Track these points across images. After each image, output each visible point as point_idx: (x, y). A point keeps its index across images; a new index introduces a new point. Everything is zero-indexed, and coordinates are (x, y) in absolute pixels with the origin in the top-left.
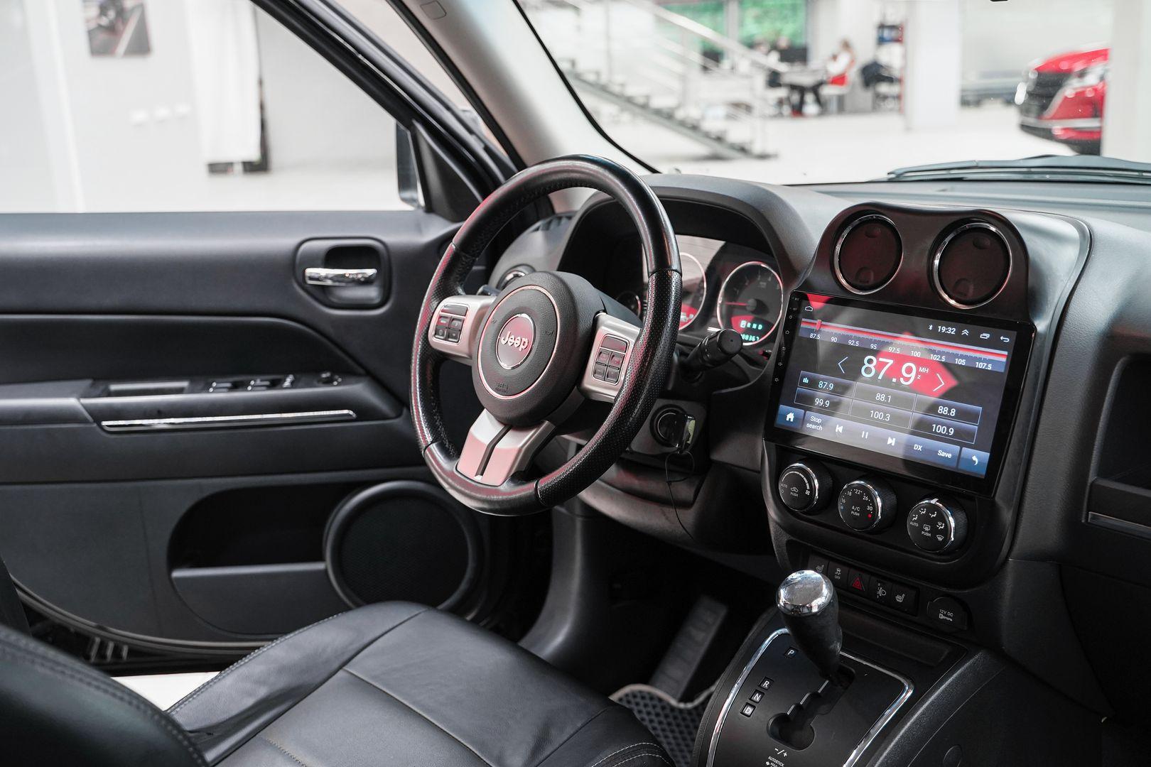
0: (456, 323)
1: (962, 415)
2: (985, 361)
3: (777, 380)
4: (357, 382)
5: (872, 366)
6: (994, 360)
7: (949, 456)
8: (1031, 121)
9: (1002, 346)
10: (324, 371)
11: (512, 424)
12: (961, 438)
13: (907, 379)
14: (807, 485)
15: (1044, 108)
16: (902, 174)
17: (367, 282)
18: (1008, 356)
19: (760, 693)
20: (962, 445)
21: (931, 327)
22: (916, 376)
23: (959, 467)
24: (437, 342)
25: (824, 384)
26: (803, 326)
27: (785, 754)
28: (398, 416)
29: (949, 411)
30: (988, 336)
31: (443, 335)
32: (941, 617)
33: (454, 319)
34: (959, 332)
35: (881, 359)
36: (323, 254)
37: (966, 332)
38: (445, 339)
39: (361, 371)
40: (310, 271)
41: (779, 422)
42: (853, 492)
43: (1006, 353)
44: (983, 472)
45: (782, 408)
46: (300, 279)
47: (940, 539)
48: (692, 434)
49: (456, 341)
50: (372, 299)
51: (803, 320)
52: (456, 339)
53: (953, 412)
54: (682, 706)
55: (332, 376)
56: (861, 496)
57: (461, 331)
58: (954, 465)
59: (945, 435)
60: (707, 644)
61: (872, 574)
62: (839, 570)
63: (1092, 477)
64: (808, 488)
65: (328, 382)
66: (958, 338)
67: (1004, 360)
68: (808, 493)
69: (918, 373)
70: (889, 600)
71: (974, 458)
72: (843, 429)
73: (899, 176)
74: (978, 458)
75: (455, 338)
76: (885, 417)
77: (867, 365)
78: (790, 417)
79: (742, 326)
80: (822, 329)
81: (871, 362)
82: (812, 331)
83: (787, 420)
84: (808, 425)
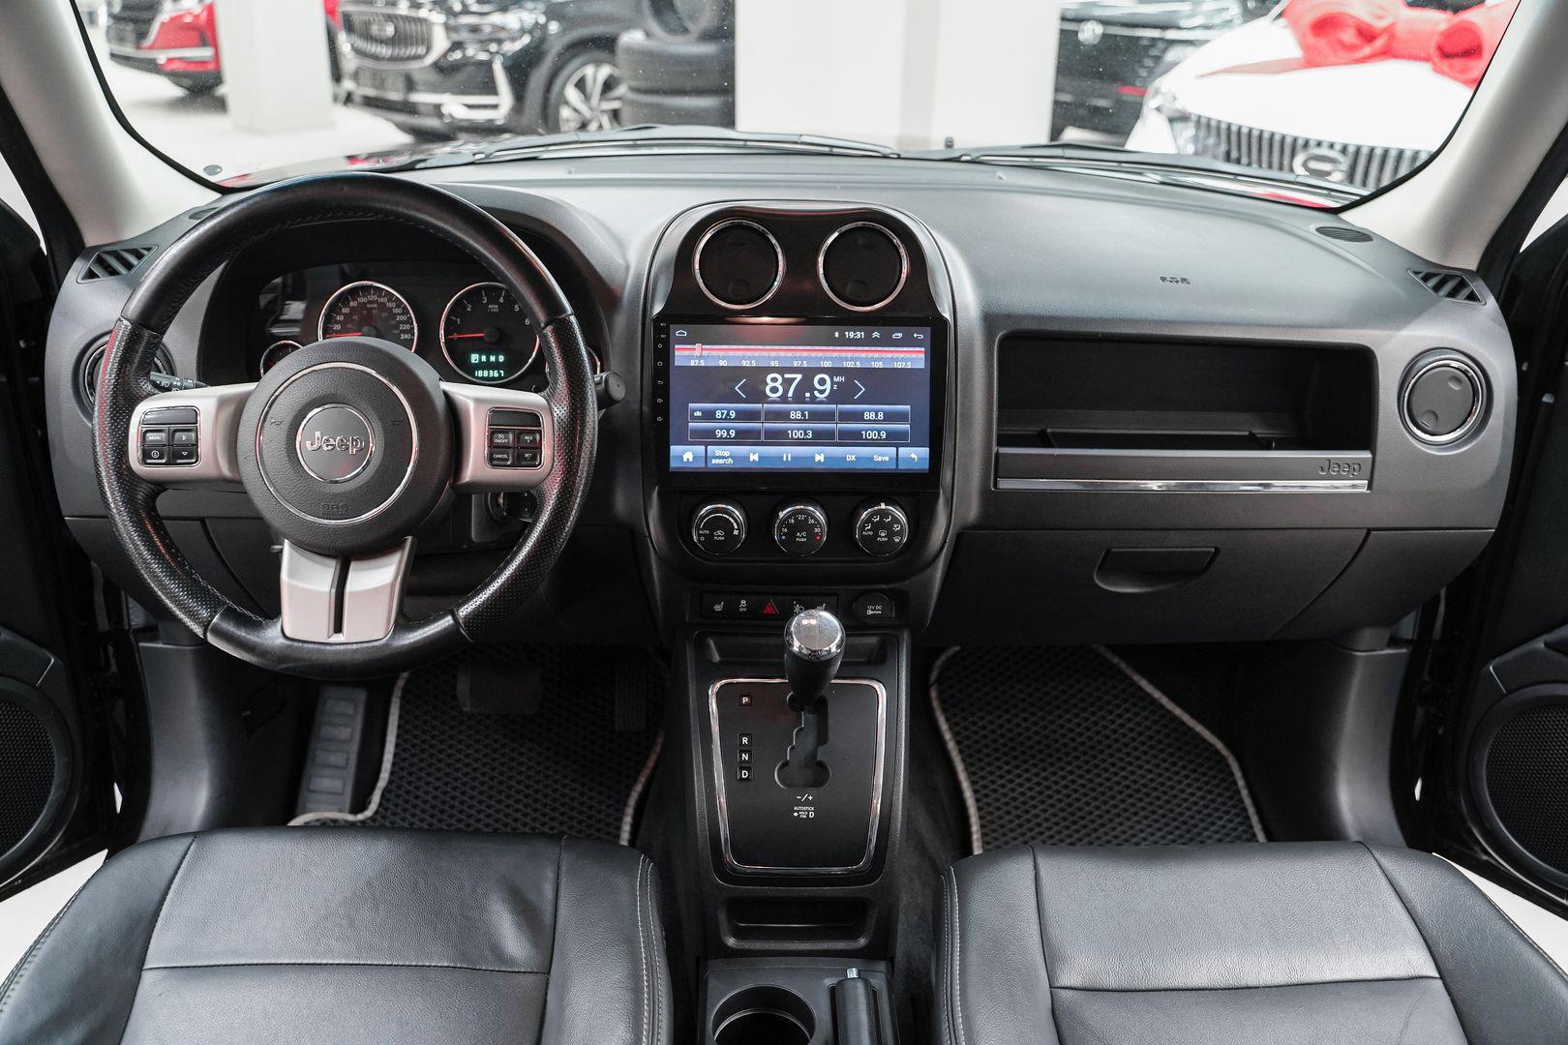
0: (184, 436)
1: (890, 417)
2: (903, 360)
3: (659, 419)
5: (777, 384)
6: (913, 358)
7: (887, 459)
8: (128, 50)
9: (916, 343)
11: (346, 554)
12: (894, 439)
13: (822, 392)
14: (735, 525)
15: (141, 35)
18: (926, 353)
19: (745, 752)
20: (897, 446)
21: (837, 334)
22: (832, 386)
23: (900, 467)
25: (722, 414)
26: (677, 353)
27: (810, 798)
29: (877, 416)
30: (900, 335)
31: (160, 459)
32: (870, 612)
33: (176, 431)
34: (868, 335)
35: (786, 376)
37: (876, 334)
38: (168, 464)
41: (674, 464)
42: (796, 519)
43: (923, 349)
44: (926, 466)
45: (675, 449)
47: (897, 540)
49: (194, 461)
51: (676, 346)
52: (192, 458)
53: (881, 416)
56: (806, 520)
57: (196, 445)
58: (894, 467)
59: (877, 439)
61: (784, 594)
62: (743, 602)
63: (995, 449)
64: (736, 527)
66: (868, 342)
67: (922, 356)
68: (736, 532)
69: (833, 383)
71: (913, 456)
72: (759, 457)
74: (916, 456)
75: (190, 456)
76: (806, 434)
77: (771, 384)
78: (688, 456)
79: (473, 361)
80: (705, 353)
81: (774, 380)
82: (693, 357)
83: (685, 460)
84: (714, 461)
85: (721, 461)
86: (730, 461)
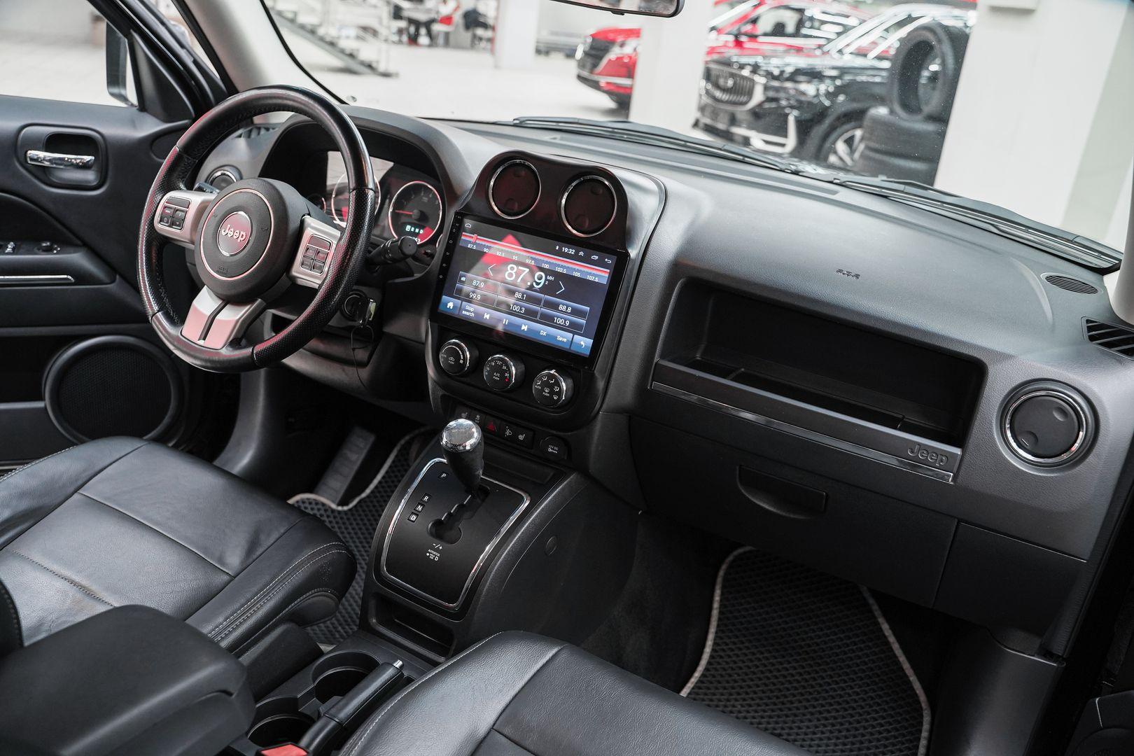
0: (180, 214)
1: (575, 312)
2: (594, 275)
3: (441, 277)
4: (75, 252)
5: (513, 272)
6: (600, 275)
7: (565, 340)
8: (585, 74)
9: (605, 265)
10: (45, 240)
11: (229, 300)
12: (574, 328)
13: (538, 284)
14: (462, 356)
15: (595, 66)
16: (524, 121)
17: (85, 166)
18: (610, 273)
19: (422, 505)
20: (574, 333)
21: (557, 248)
22: (545, 282)
23: (572, 348)
24: (162, 228)
25: (477, 283)
26: (463, 238)
27: (441, 548)
28: (113, 281)
29: (567, 309)
30: (597, 257)
31: (167, 222)
32: (550, 450)
33: (177, 210)
34: (577, 253)
35: (520, 268)
36: (44, 138)
37: (581, 253)
38: (169, 226)
39: (79, 242)
40: (32, 153)
41: (441, 308)
42: (496, 363)
43: (609, 271)
44: (588, 352)
45: (444, 297)
46: (22, 159)
47: (555, 398)
48: (373, 313)
49: (179, 228)
50: (89, 182)
51: (463, 233)
53: (569, 310)
54: (340, 508)
55: (51, 245)
56: (502, 366)
57: (184, 220)
58: (568, 347)
59: (563, 325)
60: (359, 463)
61: (502, 419)
62: (478, 417)
63: (656, 359)
64: (462, 358)
65: (49, 250)
66: (575, 257)
67: (607, 275)
68: (461, 362)
69: (546, 280)
70: (514, 438)
71: (582, 343)
72: (490, 317)
73: (521, 122)
74: (584, 343)
75: (179, 226)
76: (521, 310)
77: (510, 271)
78: (450, 305)
79: (407, 230)
80: (477, 242)
81: (512, 269)
82: (470, 242)
83: (448, 307)
84: (464, 312)
85: (468, 314)
86: (473, 315)
